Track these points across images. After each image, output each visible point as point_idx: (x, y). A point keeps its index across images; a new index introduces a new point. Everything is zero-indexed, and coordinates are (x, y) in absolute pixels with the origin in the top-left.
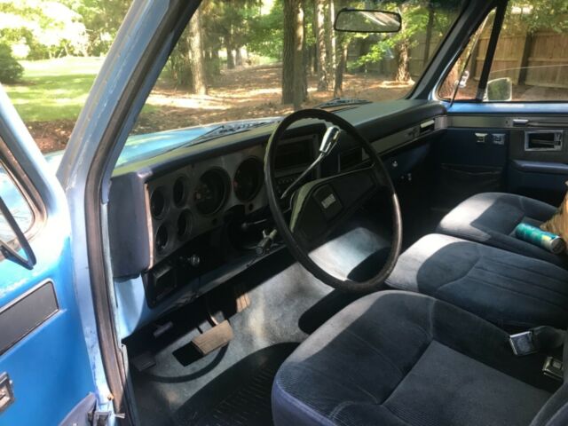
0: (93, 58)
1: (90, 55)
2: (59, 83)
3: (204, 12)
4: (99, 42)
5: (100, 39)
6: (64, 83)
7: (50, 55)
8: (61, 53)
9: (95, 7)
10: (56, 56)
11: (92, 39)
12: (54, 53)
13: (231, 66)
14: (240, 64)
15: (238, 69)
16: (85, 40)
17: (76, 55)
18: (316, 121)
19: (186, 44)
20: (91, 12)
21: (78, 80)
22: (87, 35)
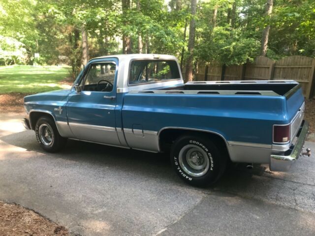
0: (29, 66)
1: (27, 64)
2: (14, 78)
3: (90, 49)
4: (33, 58)
5: (34, 56)
6: (17, 78)
7: (6, 64)
8: (11, 62)
9: (32, 40)
10: (8, 64)
11: (29, 57)
12: (7, 62)
13: (102, 73)
14: (107, 72)
15: (106, 74)
16: (26, 57)
17: (20, 64)
18: (106, 82)
19: (80, 62)
20: (30, 43)
21: (24, 77)
22: (27, 55)
